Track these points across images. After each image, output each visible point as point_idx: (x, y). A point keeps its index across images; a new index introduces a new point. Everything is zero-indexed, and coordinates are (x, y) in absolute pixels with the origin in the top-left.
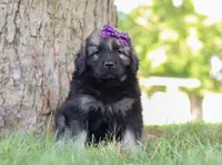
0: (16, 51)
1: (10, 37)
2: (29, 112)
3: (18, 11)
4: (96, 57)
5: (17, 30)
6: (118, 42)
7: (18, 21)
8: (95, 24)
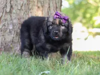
0: (11, 16)
2: (16, 45)
5: (11, 7)
7: (12, 2)
8: (49, 4)
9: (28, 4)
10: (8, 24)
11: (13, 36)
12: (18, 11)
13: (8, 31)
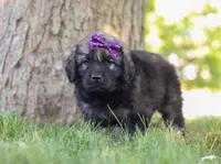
0: (60, 42)
1: (56, 29)
2: (68, 102)
3: (64, 5)
4: (84, 67)
5: (62, 23)
7: (63, 14)
9: (94, 20)
10: (53, 59)
11: (62, 83)
12: (76, 32)
13: (53, 73)
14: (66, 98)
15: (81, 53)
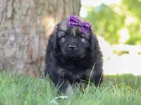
0: (13, 24)
1: (9, 15)
4: (63, 40)
5: (14, 11)
6: (80, 29)
9: (35, 8)
14: (17, 59)
15: (61, 30)
